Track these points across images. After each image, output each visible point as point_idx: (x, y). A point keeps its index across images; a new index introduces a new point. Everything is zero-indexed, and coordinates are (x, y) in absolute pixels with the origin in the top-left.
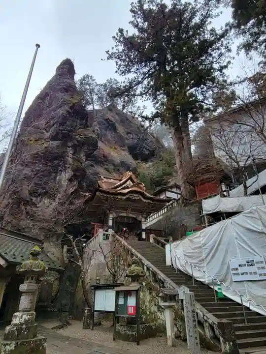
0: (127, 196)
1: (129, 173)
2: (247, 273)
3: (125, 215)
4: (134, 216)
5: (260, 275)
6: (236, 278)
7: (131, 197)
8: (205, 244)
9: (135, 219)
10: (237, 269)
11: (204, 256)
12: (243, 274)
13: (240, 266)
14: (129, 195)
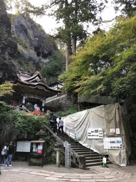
0: (36, 87)
1: (38, 72)
2: (94, 135)
3: (33, 97)
4: (38, 99)
5: (100, 137)
6: (89, 137)
7: (38, 88)
8: (77, 120)
9: (39, 100)
10: (90, 133)
11: (76, 126)
12: (92, 136)
13: (92, 132)
14: (37, 86)
